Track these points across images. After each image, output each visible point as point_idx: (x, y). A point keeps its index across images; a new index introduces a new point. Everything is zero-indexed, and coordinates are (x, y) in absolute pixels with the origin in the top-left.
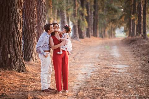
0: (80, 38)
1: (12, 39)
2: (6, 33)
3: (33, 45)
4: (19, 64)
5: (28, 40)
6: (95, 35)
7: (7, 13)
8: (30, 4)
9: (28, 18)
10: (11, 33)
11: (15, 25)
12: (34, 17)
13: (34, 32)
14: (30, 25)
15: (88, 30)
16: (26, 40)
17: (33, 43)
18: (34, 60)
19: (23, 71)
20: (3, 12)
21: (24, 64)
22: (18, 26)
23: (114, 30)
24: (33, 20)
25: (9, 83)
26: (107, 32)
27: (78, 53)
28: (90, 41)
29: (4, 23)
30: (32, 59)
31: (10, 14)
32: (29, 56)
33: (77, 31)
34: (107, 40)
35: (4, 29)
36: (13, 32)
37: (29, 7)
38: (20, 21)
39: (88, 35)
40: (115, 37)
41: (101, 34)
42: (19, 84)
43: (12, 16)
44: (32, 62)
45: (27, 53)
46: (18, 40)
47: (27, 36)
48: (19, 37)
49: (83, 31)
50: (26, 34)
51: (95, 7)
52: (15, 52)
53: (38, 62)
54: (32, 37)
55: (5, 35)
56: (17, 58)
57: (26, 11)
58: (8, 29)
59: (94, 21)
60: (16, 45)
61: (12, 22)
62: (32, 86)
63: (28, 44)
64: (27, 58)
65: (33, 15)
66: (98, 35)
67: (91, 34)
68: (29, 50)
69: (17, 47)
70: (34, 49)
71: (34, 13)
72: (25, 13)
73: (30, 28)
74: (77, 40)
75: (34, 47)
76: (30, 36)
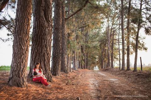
0: (82, 68)
1: (43, 58)
2: (39, 54)
4: (48, 76)
5: (55, 62)
7: (41, 40)
10: (43, 54)
11: (46, 48)
13: (59, 58)
17: (59, 65)
19: (50, 81)
20: (38, 39)
21: (51, 76)
22: (48, 49)
23: (93, 67)
25: (35, 90)
29: (38, 46)
30: (58, 74)
31: (42, 41)
32: (56, 72)
35: (38, 50)
36: (44, 53)
38: (49, 46)
39: (84, 68)
42: (44, 91)
43: (44, 42)
44: (57, 76)
46: (48, 59)
48: (48, 57)
51: (87, 56)
52: (45, 67)
53: (61, 77)
55: (38, 55)
56: (46, 72)
58: (41, 51)
59: (87, 62)
60: (46, 62)
61: (44, 46)
62: (54, 93)
64: (54, 73)
65: (59, 48)
66: (88, 69)
68: (56, 69)
69: (46, 64)
73: (57, 55)
74: (80, 69)
75: (59, 67)
76: (57, 60)
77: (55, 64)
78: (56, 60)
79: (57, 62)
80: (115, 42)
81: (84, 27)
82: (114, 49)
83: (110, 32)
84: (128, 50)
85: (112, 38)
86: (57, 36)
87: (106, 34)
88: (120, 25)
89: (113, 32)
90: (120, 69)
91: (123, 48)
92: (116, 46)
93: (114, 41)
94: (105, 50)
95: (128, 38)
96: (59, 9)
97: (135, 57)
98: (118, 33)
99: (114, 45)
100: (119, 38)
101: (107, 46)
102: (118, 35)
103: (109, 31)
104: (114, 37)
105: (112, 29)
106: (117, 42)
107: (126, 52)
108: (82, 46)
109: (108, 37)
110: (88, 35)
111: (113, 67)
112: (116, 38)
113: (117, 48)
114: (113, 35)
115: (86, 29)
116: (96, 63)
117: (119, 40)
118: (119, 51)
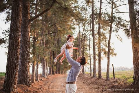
0: (53, 74)
3: (14, 79)
5: (10, 74)
6: (59, 73)
8: (14, 47)
9: (12, 57)
12: (17, 56)
13: (16, 68)
14: (13, 62)
15: (56, 70)
16: (9, 74)
17: (14, 77)
18: (14, 92)
24: (15, 59)
26: (63, 72)
27: (51, 83)
28: (58, 76)
30: (13, 91)
32: (10, 88)
33: (51, 71)
34: (64, 75)
37: (13, 48)
39: (56, 73)
40: (66, 74)
41: (61, 72)
45: (8, 86)
47: (9, 72)
49: (54, 71)
50: (9, 70)
54: (14, 73)
57: (11, 52)
59: (59, 67)
63: (10, 78)
64: (8, 90)
65: (15, 55)
66: (60, 73)
67: (57, 72)
68: (10, 83)
70: (15, 82)
71: (17, 54)
72: (10, 53)
73: (13, 65)
75: (15, 81)
76: (12, 72)
77: (10, 76)
78: (10, 71)
79: (13, 74)
80: (86, 48)
81: (56, 32)
82: (85, 54)
83: (81, 38)
84: (99, 56)
85: (83, 43)
86: (14, 40)
87: (77, 40)
88: (90, 30)
89: (84, 38)
90: (91, 76)
91: (94, 54)
92: (87, 51)
93: (85, 46)
94: (77, 55)
95: (100, 44)
96: (18, 6)
97: (108, 64)
98: (89, 39)
99: (85, 50)
100: (89, 44)
101: (78, 51)
102: (89, 40)
103: (80, 36)
104: (85, 42)
105: (83, 35)
106: (88, 47)
107: (97, 58)
108: (53, 52)
109: (79, 43)
110: (61, 41)
111: (84, 73)
112: (87, 44)
113: (88, 53)
114: (84, 41)
115: (58, 34)
116: (68, 68)
117: (89, 46)
118: (90, 56)
